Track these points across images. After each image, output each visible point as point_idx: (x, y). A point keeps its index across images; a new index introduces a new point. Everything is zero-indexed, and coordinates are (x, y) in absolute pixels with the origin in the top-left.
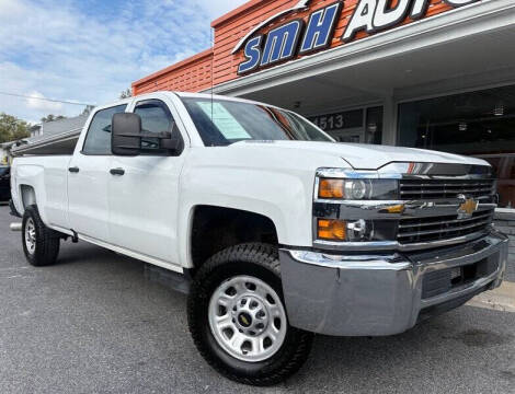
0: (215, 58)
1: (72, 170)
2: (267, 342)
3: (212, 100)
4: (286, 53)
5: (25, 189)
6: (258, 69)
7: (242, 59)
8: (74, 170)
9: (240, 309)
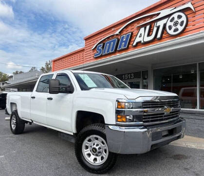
0: (85, 51)
1: (32, 97)
2: (102, 158)
3: (84, 73)
4: (112, 50)
5: (12, 104)
6: (102, 56)
7: (95, 52)
8: (33, 98)
9: (93, 147)
